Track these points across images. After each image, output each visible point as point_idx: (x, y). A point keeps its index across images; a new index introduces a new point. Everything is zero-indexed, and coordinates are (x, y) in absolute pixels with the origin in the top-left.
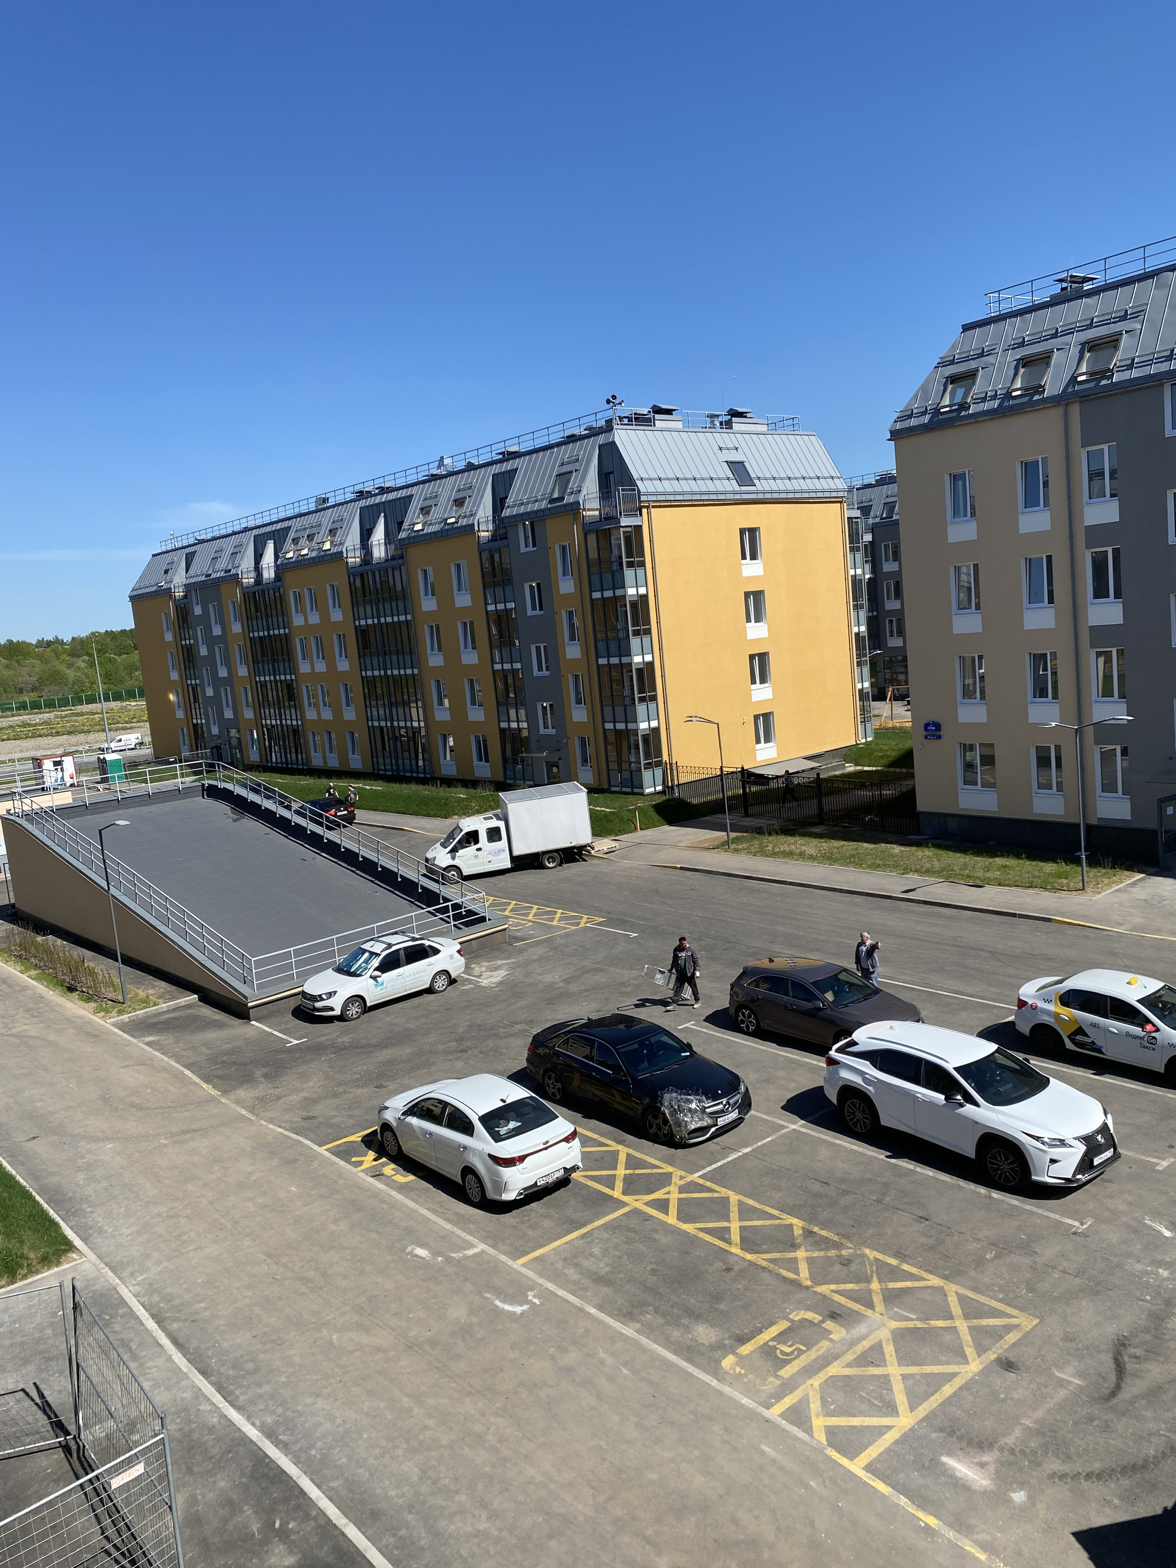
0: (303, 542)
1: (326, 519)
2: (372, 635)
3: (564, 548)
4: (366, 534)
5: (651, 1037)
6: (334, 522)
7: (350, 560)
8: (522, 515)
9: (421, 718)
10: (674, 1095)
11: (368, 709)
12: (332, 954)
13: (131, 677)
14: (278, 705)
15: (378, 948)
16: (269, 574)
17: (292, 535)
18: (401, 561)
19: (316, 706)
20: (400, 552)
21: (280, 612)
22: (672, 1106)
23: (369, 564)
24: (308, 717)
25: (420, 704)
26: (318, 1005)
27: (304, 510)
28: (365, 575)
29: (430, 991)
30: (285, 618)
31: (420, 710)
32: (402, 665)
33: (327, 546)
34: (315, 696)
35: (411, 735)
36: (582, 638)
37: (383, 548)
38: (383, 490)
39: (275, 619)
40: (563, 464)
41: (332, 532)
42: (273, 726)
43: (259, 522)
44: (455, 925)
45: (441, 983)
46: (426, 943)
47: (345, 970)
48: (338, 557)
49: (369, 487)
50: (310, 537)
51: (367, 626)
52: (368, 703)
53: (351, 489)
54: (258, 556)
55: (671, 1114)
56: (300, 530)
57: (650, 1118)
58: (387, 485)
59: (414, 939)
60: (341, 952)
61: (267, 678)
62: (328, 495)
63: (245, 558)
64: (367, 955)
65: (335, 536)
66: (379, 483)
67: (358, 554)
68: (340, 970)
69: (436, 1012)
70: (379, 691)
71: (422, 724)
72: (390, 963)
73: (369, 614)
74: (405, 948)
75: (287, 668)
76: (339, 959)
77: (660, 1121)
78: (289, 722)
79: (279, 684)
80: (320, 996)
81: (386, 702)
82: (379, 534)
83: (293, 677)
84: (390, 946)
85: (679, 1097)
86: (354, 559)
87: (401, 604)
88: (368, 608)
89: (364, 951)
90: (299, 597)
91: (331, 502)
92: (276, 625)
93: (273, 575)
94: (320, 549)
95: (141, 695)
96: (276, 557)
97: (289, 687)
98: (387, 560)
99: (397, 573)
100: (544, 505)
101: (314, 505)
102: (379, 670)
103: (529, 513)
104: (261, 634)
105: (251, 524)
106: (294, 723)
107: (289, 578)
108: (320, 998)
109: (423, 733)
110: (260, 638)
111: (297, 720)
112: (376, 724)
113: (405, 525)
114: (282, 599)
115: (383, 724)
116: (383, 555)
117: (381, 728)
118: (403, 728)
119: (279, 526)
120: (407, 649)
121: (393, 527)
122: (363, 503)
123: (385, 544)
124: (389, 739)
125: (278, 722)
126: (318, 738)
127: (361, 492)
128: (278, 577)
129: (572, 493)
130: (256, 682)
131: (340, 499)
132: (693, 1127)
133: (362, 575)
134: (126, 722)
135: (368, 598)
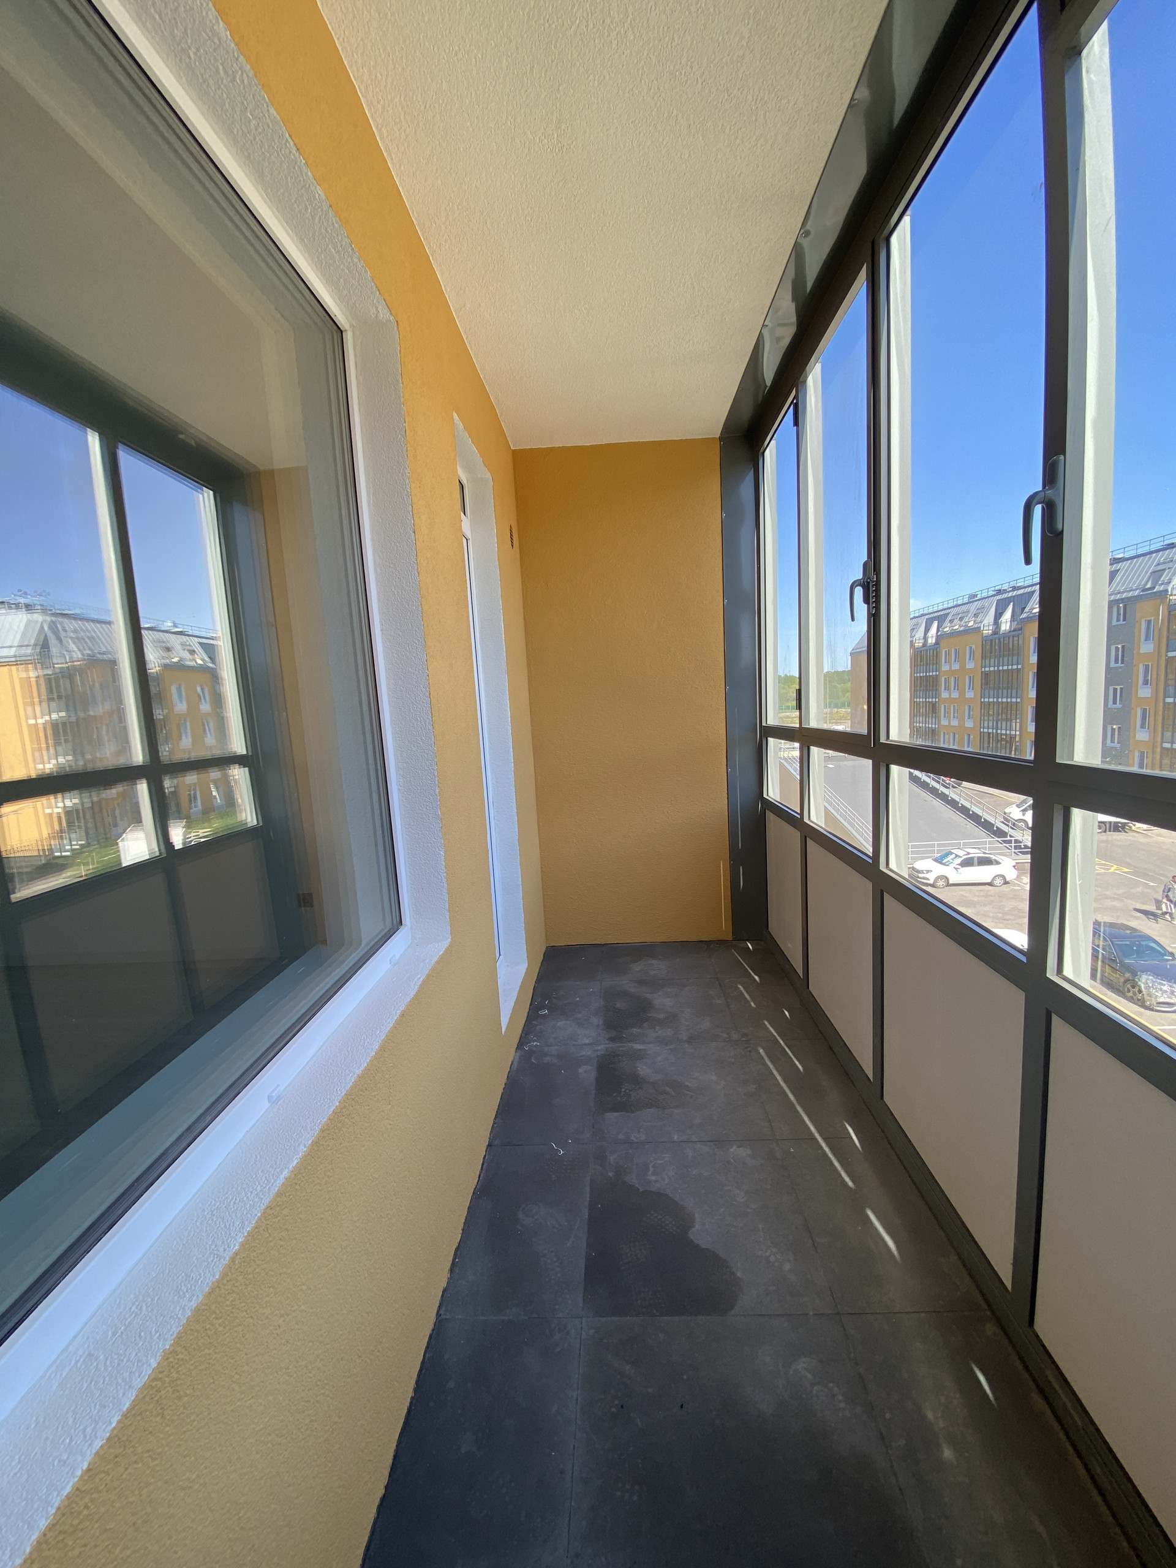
0: (956, 621)
1: (973, 608)
2: (992, 678)
3: (1149, 622)
4: (998, 615)
5: (1141, 940)
6: (978, 609)
7: (984, 632)
8: (1118, 600)
9: (1018, 729)
10: (1151, 977)
11: (982, 722)
12: (933, 852)
13: (844, 696)
14: (926, 715)
15: (960, 853)
16: (931, 641)
17: (949, 618)
18: (1020, 632)
19: (949, 717)
20: (1020, 626)
21: (935, 662)
22: (1147, 983)
23: (997, 634)
24: (942, 723)
25: (1018, 721)
26: (920, 875)
27: (960, 602)
28: (994, 642)
29: (990, 884)
30: (938, 666)
31: (1018, 724)
32: (1009, 696)
33: (971, 624)
34: (949, 713)
35: (1008, 739)
36: (1154, 683)
37: (1008, 624)
38: (1014, 589)
39: (931, 666)
40: (1158, 564)
41: (976, 615)
42: (920, 727)
43: (931, 610)
44: (1015, 852)
45: (998, 882)
46: (993, 857)
47: (939, 860)
48: (977, 630)
49: (1005, 587)
50: (961, 619)
51: (990, 671)
52: (982, 718)
53: (993, 589)
54: (927, 630)
55: (1146, 988)
56: (955, 615)
57: (1129, 986)
58: (1018, 585)
59: (984, 853)
60: (939, 851)
61: (921, 700)
62: (977, 593)
63: (919, 632)
64: (954, 856)
65: (977, 617)
66: (1013, 584)
67: (991, 628)
68: (936, 860)
69: (992, 896)
70: (991, 713)
71: (1018, 733)
72: (968, 863)
73: (992, 664)
74: (978, 858)
75: (934, 694)
76: (937, 855)
77: (1136, 989)
78: (930, 726)
79: (928, 704)
80: (922, 871)
81: (995, 719)
82: (1008, 615)
83: (937, 700)
84: (969, 854)
85: (1154, 980)
86: (988, 631)
87: (1015, 658)
88: (992, 660)
89: (952, 853)
90: (948, 654)
91: (979, 597)
92: (931, 670)
93: (934, 641)
94: (966, 626)
95: (849, 705)
96: (938, 630)
97: (934, 705)
98: (1010, 632)
99: (1016, 639)
100: (1137, 593)
101: (967, 599)
102: (994, 698)
103: (1123, 599)
104: (922, 675)
105: (926, 612)
106: (934, 726)
107: (943, 644)
108: (922, 872)
109: (1017, 739)
110: (921, 677)
111: (935, 724)
112: (986, 730)
113: (1027, 610)
114: (937, 656)
115: (990, 731)
116: (1008, 628)
117: (989, 733)
118: (1004, 734)
119: (942, 613)
120: (1015, 685)
121: (1018, 610)
122: (999, 597)
123: (1011, 622)
124: (993, 741)
125: (924, 725)
126: (947, 736)
127: (1000, 590)
128: (937, 643)
129: (1162, 584)
130: (914, 702)
131: (985, 595)
132: (1162, 1000)
133: (991, 641)
134: (838, 720)
135: (993, 654)
